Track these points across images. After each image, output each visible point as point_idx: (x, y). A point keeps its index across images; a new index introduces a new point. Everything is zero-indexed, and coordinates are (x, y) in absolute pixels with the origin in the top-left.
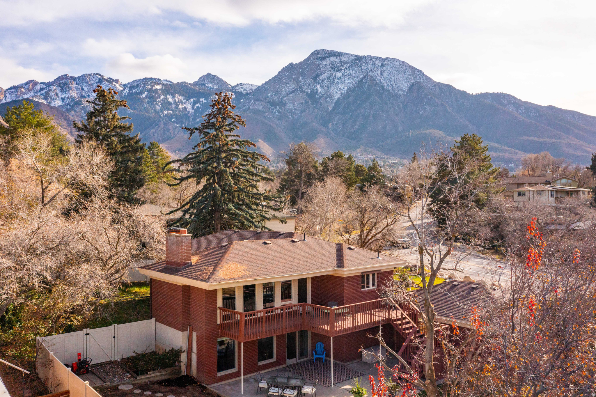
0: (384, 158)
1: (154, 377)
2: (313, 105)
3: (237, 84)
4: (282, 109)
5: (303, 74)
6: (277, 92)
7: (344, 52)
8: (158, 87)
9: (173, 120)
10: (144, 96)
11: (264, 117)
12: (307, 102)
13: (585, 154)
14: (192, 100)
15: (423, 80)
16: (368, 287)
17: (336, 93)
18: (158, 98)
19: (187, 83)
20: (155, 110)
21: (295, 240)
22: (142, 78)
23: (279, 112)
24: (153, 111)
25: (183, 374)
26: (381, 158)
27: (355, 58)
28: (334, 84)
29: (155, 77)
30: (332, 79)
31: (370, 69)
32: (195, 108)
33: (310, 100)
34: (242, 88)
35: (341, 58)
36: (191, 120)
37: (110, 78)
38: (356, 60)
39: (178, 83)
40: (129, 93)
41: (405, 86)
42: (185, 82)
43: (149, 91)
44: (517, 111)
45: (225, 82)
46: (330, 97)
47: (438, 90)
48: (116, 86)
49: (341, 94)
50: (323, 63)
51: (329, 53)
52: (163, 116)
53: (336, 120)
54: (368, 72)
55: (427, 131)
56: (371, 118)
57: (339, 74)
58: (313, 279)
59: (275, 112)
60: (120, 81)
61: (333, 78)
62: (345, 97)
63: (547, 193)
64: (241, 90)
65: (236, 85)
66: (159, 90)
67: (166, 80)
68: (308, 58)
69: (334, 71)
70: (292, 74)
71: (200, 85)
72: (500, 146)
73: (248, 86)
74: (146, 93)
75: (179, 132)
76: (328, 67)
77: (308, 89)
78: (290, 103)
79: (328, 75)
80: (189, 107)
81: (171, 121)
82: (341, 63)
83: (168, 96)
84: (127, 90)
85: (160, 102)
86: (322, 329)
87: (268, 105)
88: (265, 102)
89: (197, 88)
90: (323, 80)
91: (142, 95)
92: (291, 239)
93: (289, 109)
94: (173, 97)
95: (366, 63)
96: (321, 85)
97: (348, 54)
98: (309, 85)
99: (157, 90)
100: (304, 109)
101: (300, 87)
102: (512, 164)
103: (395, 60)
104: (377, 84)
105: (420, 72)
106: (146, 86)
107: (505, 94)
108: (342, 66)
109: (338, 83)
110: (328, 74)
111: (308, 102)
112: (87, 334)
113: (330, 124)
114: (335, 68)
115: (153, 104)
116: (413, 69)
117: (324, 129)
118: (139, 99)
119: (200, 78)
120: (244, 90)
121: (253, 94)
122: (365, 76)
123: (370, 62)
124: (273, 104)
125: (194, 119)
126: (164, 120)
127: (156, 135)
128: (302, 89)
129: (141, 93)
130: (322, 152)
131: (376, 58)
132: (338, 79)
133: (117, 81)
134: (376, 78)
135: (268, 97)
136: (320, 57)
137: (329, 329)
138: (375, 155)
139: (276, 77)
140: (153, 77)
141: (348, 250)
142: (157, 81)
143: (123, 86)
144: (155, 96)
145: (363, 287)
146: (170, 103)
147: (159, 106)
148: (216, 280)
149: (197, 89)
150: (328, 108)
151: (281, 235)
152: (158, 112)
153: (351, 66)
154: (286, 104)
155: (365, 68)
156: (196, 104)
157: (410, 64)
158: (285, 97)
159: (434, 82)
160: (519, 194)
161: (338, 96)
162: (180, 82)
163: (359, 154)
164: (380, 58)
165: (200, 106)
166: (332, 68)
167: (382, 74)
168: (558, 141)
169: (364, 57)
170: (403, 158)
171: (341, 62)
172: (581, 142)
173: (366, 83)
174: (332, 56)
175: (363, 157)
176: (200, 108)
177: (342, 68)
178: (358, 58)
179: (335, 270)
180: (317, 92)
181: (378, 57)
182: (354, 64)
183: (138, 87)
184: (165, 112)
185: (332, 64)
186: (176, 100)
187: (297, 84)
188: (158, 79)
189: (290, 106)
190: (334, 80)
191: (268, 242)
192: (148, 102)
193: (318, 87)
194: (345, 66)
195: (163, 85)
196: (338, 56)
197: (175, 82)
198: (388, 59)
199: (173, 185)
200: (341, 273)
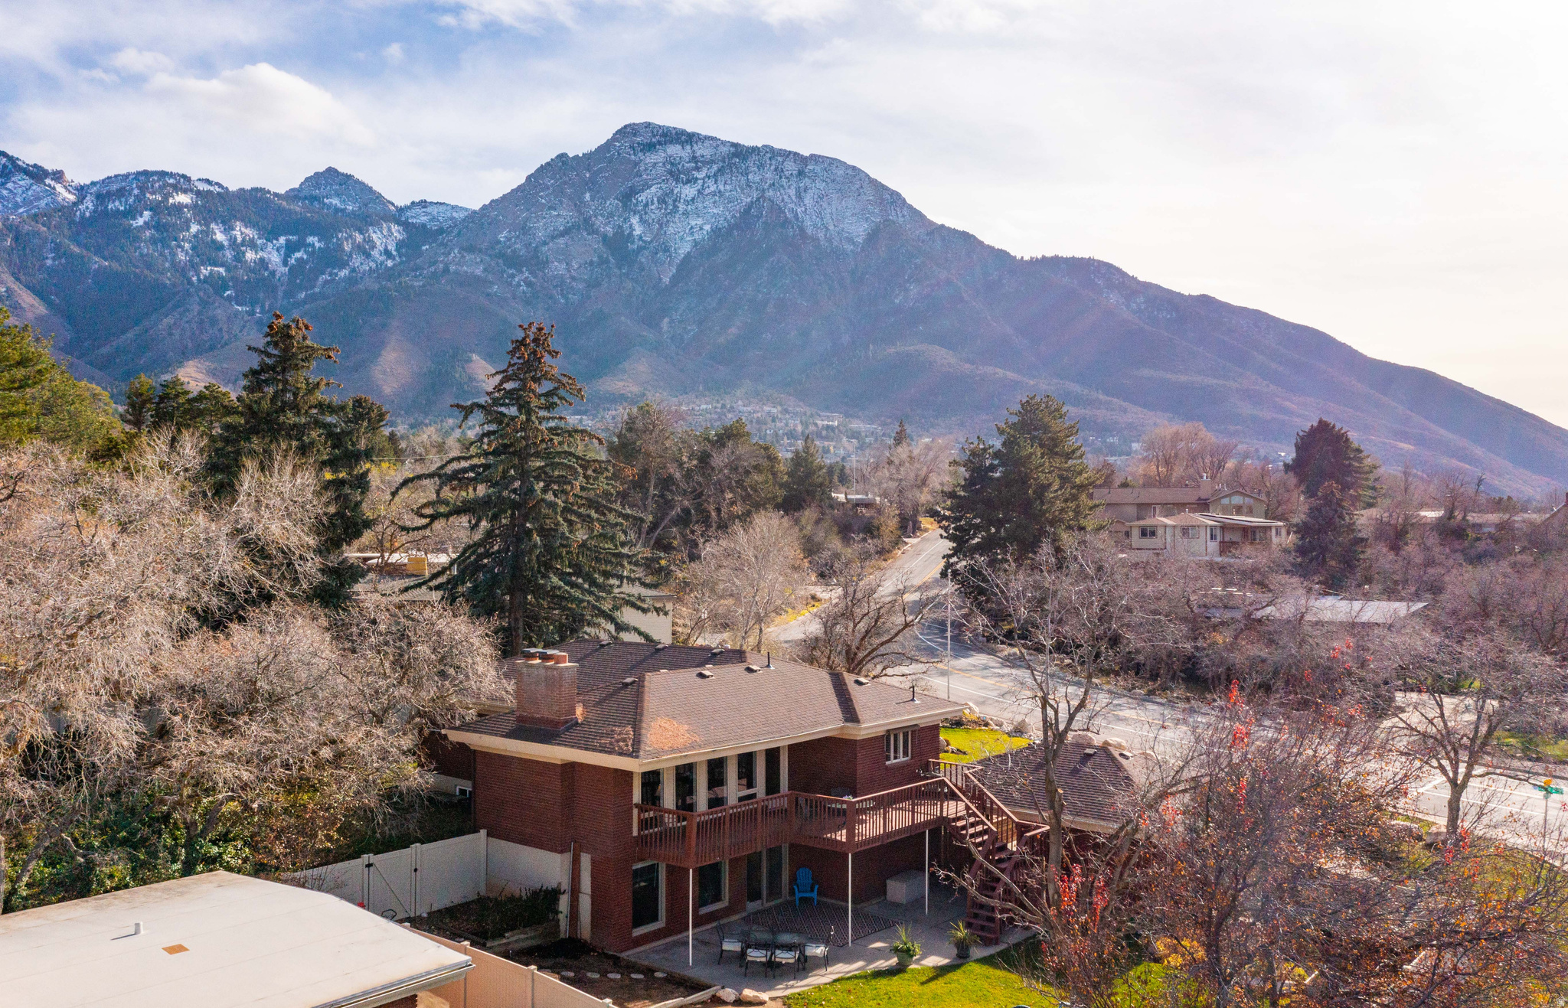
0: (805, 414)
1: (516, 941)
2: (620, 269)
3: (413, 203)
4: (535, 277)
5: (591, 185)
6: (524, 230)
7: (704, 132)
8: (183, 199)
9: (229, 292)
10: (140, 221)
11: (488, 295)
12: (603, 261)
13: (1281, 417)
14: (282, 240)
15: (903, 216)
16: (895, 758)
17: (682, 239)
18: (182, 230)
19: (269, 192)
20: (175, 265)
21: (754, 667)
22: (133, 170)
23: (529, 284)
24: (167, 265)
25: (562, 936)
26: (796, 414)
27: (732, 150)
28: (677, 216)
29: (175, 171)
30: (670, 202)
31: (769, 182)
32: (292, 261)
33: (613, 255)
34: (427, 214)
35: (695, 147)
36: (280, 294)
37: (35, 166)
38: (736, 155)
39: (242, 190)
40: (95, 211)
41: (859, 230)
42: (262, 190)
43: (155, 208)
44: (1128, 306)
45: (379, 196)
46: (666, 250)
47: (938, 244)
48: (54, 188)
49: (696, 243)
50: (648, 160)
51: (664, 135)
52: (199, 279)
53: (680, 312)
54: (764, 190)
55: (912, 348)
56: (770, 309)
57: (689, 191)
58: (791, 748)
59: (519, 283)
60: (68, 176)
61: (675, 201)
62: (704, 251)
63: (1202, 533)
64: (424, 219)
65: (408, 203)
66: (186, 206)
67: (208, 181)
68: (608, 145)
69: (677, 180)
70: (565, 183)
71: (306, 198)
72: (1086, 392)
73: (441, 209)
74: (147, 214)
75: (244, 327)
76: (660, 170)
77: (606, 225)
78: (560, 261)
79: (661, 192)
80: (275, 259)
81: (222, 296)
82: (696, 162)
83: (213, 226)
84: (89, 204)
85: (190, 242)
86: (830, 840)
87: (497, 264)
88: (490, 256)
89: (297, 207)
90: (646, 205)
91: (134, 218)
92: (744, 665)
93: (555, 277)
94: (228, 229)
95: (761, 166)
96: (641, 218)
97: (713, 139)
98: (611, 215)
99: (179, 207)
100: (597, 278)
101: (586, 220)
102: (1113, 436)
103: (833, 161)
104: (786, 221)
105: (896, 199)
106: (148, 195)
107: (1099, 261)
108: (698, 169)
109: (686, 213)
110: (661, 188)
111: (607, 261)
112: (369, 865)
113: (666, 320)
114: (680, 173)
115: (169, 247)
116: (879, 187)
117: (650, 335)
118: (128, 230)
119: (307, 179)
120: (431, 220)
121: (456, 231)
122: (758, 199)
123: (771, 165)
124: (514, 262)
125: (290, 294)
126: (201, 294)
127: (177, 333)
128: (593, 225)
129: (132, 213)
130: (644, 395)
131: (787, 154)
132: (687, 202)
133: (58, 176)
134: (785, 206)
135: (499, 242)
136: (638, 143)
137: (844, 840)
138: (781, 405)
139: (520, 188)
140: (168, 169)
141: (856, 686)
142: (182, 182)
143: (77, 189)
144: (174, 225)
145: (888, 758)
146: (219, 247)
147: (187, 253)
148: (649, 754)
149: (298, 209)
150: (660, 279)
151: (715, 655)
152: (183, 270)
153: (720, 171)
154: (547, 262)
155: (757, 179)
156: (294, 252)
157: (873, 176)
158: (545, 243)
159: (931, 223)
160: (1144, 534)
161: (685, 248)
162: (248, 187)
163: (740, 403)
164: (796, 154)
165: (305, 257)
166: (671, 173)
167: (799, 197)
168: (1221, 382)
169: (754, 150)
170: (851, 416)
171: (694, 159)
172: (1272, 387)
173: (759, 217)
174: (671, 142)
175: (749, 409)
176: (306, 262)
177: (696, 174)
178: (740, 153)
179: (842, 728)
180: (631, 234)
181: (790, 152)
182: (730, 165)
183: (123, 195)
184: (205, 271)
185: (672, 164)
186: (235, 238)
187: (579, 211)
188: (184, 176)
189: (558, 268)
190: (676, 207)
191: (707, 673)
192: (153, 241)
193: (635, 220)
194: (705, 171)
195: (199, 193)
196: (687, 142)
197: (233, 187)
198: (815, 158)
199: (414, 529)
200: (855, 732)
